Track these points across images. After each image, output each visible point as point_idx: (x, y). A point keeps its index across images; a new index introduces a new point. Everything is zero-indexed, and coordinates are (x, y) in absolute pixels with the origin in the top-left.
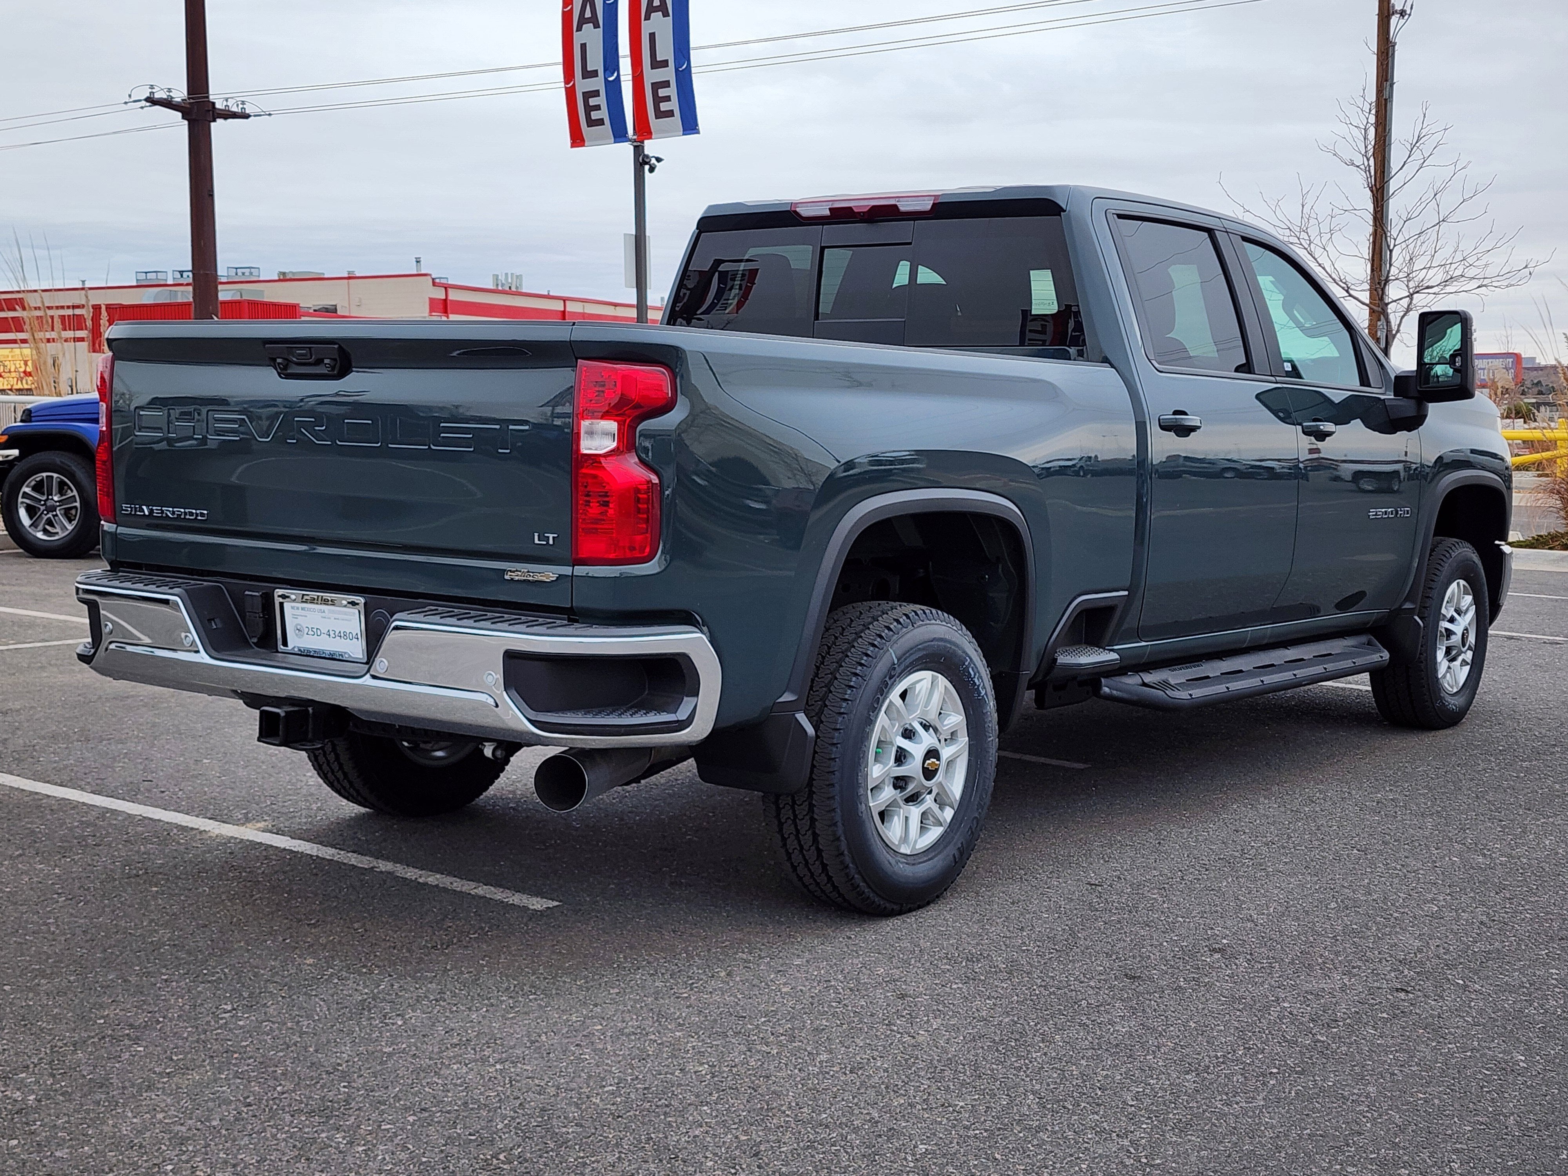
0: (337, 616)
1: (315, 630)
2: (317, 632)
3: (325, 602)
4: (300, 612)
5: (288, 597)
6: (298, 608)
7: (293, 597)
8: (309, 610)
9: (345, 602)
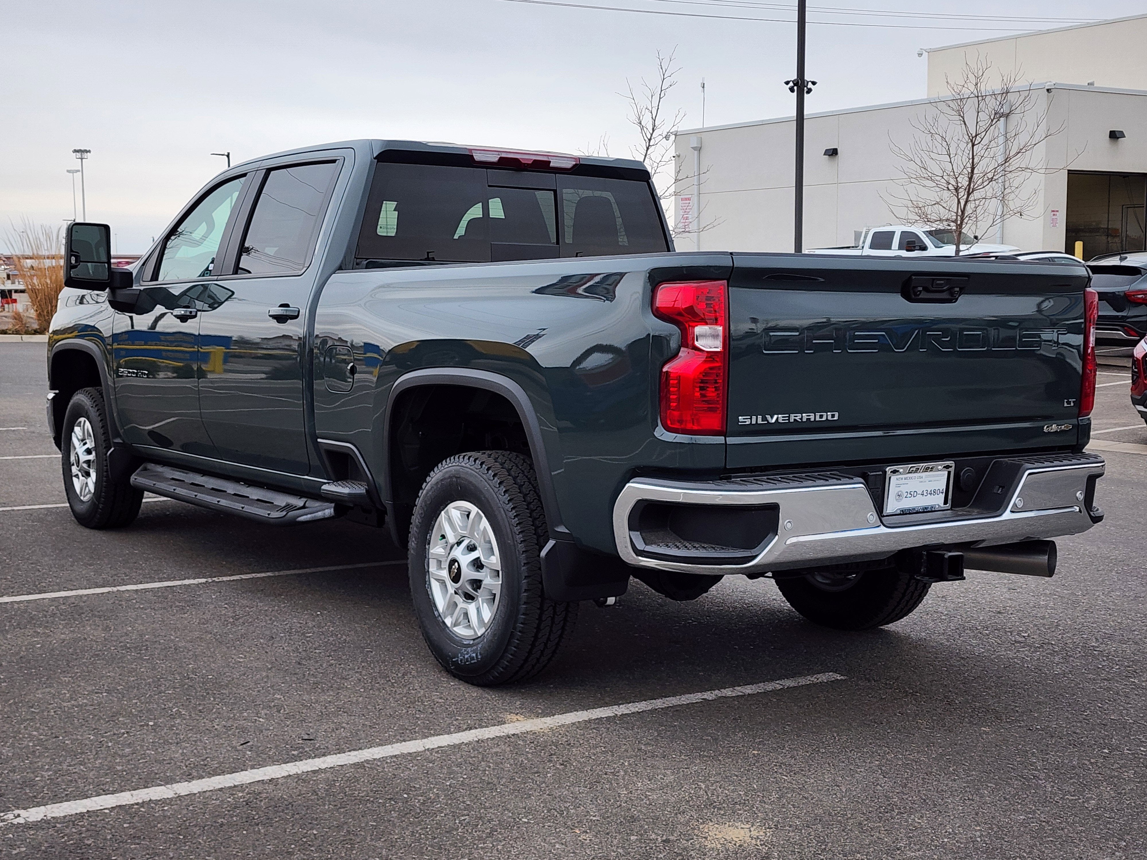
0: (930, 479)
1: (912, 493)
2: (912, 494)
3: (927, 469)
4: (904, 481)
5: (898, 471)
6: (902, 479)
7: (901, 470)
8: (911, 478)
9: (940, 467)
